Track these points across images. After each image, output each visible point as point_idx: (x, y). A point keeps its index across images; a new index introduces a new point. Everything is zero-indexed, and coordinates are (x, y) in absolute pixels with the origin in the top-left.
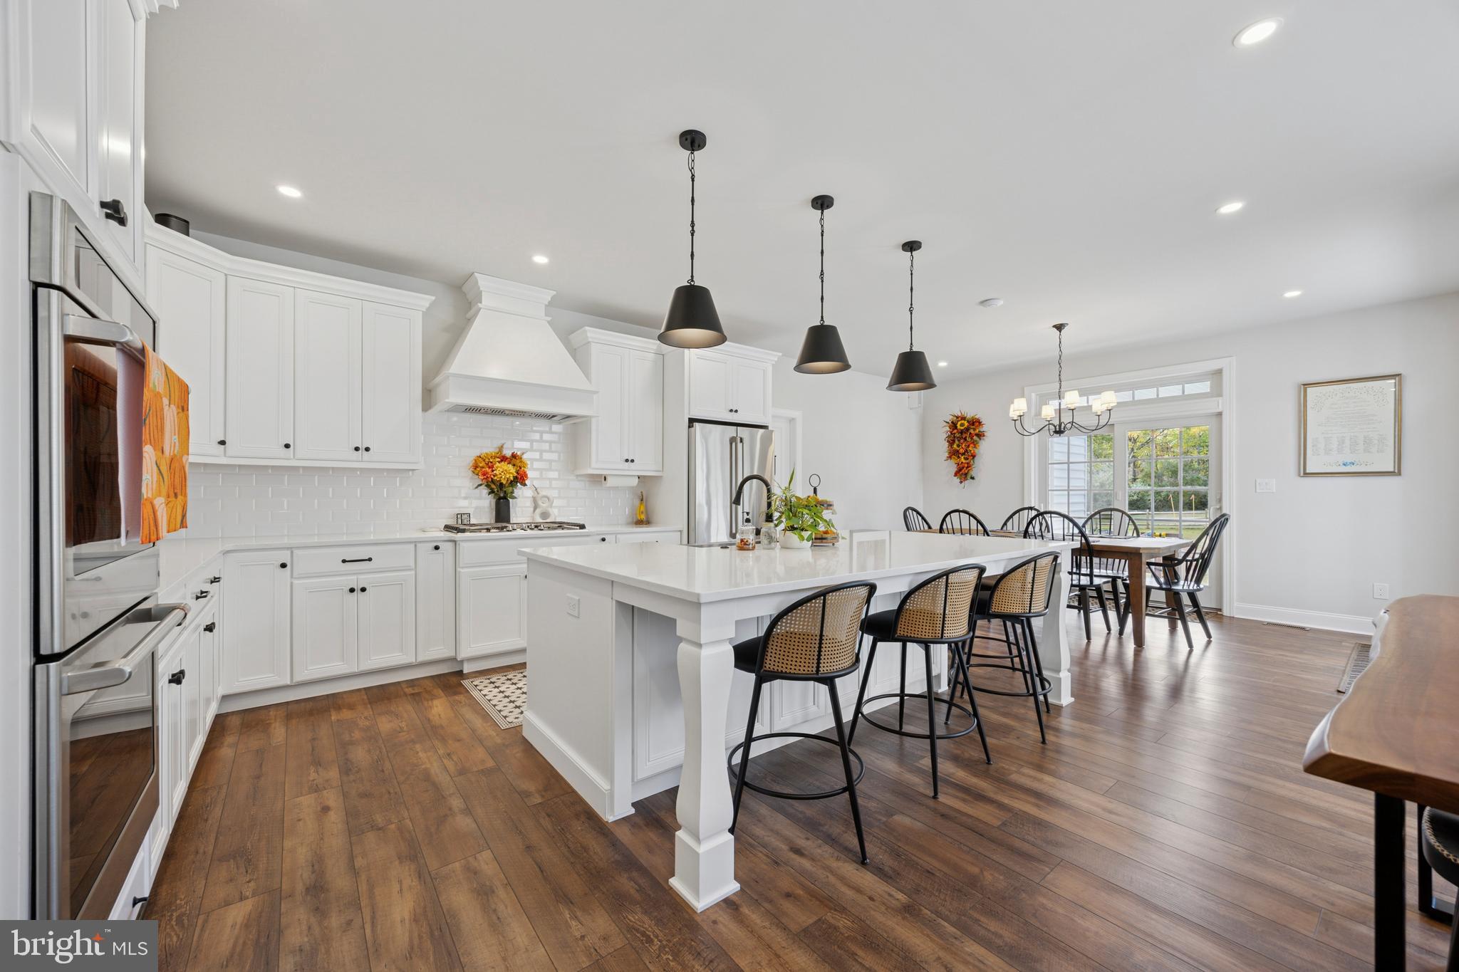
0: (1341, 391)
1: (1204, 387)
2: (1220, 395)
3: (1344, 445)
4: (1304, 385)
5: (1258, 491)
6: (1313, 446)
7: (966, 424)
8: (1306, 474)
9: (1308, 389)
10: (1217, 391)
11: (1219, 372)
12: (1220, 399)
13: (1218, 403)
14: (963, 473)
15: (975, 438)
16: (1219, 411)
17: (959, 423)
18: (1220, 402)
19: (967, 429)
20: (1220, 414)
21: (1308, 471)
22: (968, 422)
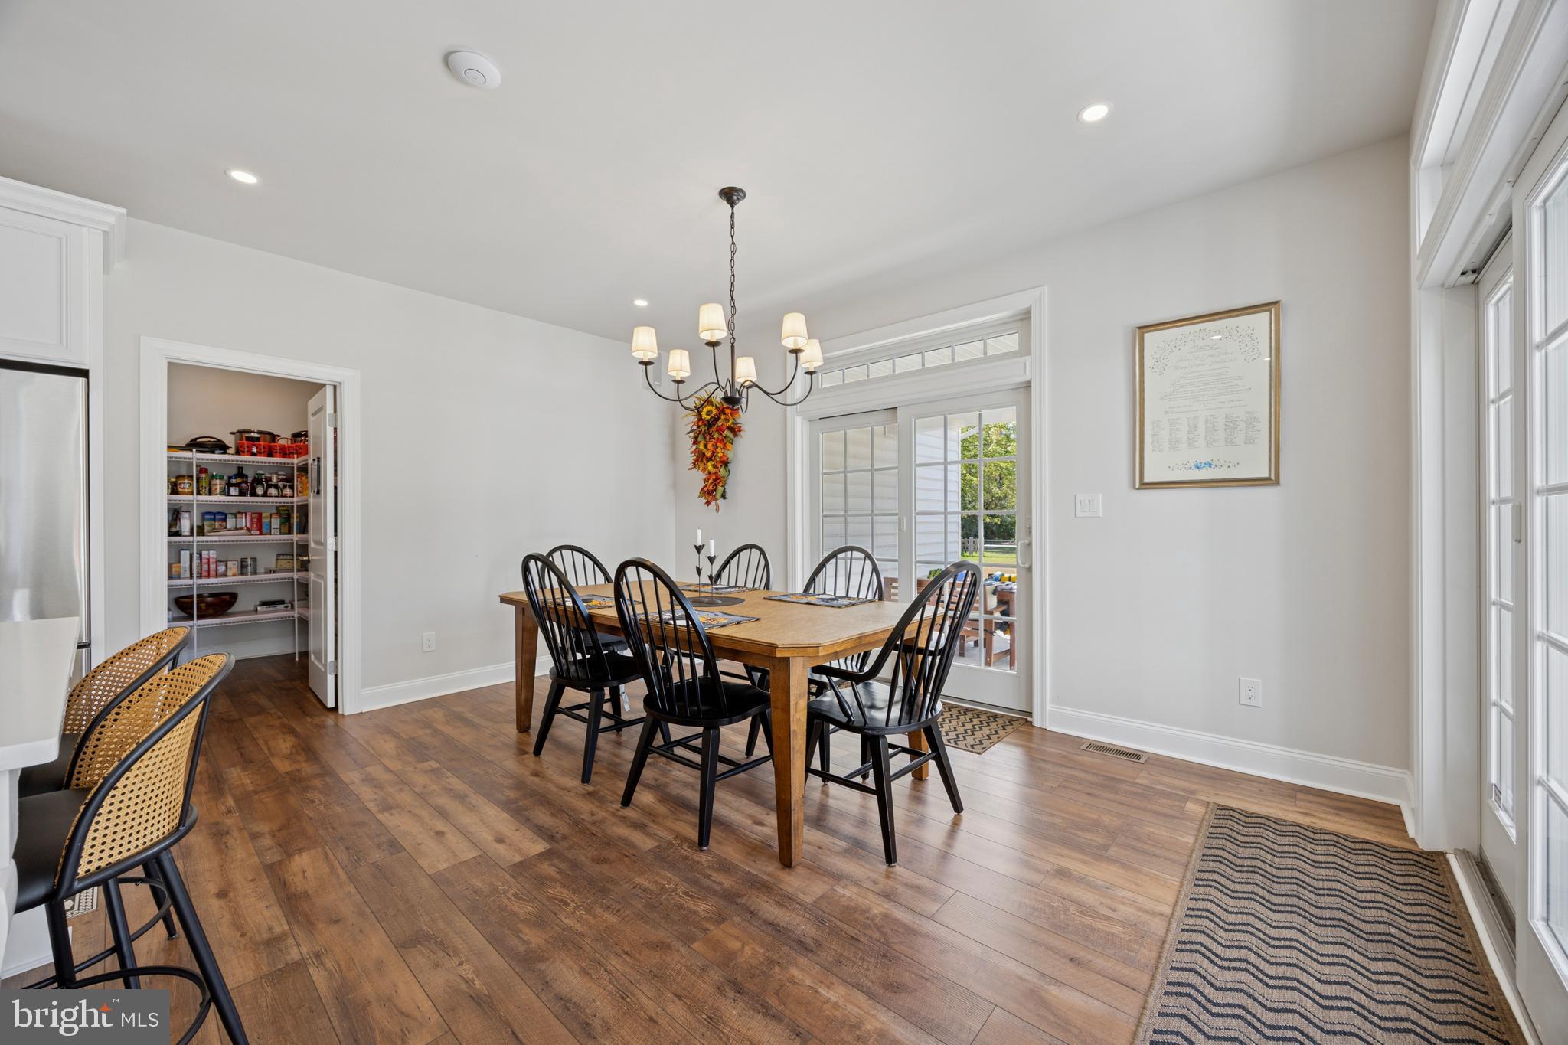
0: (1192, 337)
1: (1011, 342)
2: (1029, 353)
3: (1197, 433)
4: (1139, 328)
5: (1079, 514)
6: (1153, 435)
7: (715, 411)
8: (1145, 485)
9: (1146, 335)
10: (1025, 349)
11: (1026, 316)
12: (1027, 359)
13: (1025, 364)
14: (714, 490)
15: (727, 433)
16: (1027, 379)
17: (705, 410)
18: (1027, 362)
19: (716, 419)
20: (1028, 386)
21: (1146, 480)
22: (717, 408)
